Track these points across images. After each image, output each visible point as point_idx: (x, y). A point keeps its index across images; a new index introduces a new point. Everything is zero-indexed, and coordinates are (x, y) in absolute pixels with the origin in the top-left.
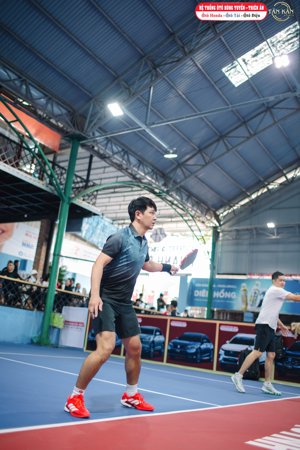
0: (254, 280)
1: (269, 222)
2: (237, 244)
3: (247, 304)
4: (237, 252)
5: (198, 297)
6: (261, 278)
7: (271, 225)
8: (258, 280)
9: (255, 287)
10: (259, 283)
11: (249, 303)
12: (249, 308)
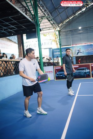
0: (74, 46)
1: (80, 27)
2: (66, 36)
3: (73, 54)
4: (67, 38)
5: (56, 55)
6: (76, 45)
7: (80, 28)
8: (76, 46)
9: (75, 49)
10: (76, 47)
11: (74, 54)
12: (74, 55)
